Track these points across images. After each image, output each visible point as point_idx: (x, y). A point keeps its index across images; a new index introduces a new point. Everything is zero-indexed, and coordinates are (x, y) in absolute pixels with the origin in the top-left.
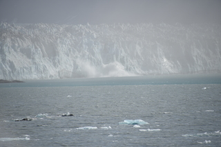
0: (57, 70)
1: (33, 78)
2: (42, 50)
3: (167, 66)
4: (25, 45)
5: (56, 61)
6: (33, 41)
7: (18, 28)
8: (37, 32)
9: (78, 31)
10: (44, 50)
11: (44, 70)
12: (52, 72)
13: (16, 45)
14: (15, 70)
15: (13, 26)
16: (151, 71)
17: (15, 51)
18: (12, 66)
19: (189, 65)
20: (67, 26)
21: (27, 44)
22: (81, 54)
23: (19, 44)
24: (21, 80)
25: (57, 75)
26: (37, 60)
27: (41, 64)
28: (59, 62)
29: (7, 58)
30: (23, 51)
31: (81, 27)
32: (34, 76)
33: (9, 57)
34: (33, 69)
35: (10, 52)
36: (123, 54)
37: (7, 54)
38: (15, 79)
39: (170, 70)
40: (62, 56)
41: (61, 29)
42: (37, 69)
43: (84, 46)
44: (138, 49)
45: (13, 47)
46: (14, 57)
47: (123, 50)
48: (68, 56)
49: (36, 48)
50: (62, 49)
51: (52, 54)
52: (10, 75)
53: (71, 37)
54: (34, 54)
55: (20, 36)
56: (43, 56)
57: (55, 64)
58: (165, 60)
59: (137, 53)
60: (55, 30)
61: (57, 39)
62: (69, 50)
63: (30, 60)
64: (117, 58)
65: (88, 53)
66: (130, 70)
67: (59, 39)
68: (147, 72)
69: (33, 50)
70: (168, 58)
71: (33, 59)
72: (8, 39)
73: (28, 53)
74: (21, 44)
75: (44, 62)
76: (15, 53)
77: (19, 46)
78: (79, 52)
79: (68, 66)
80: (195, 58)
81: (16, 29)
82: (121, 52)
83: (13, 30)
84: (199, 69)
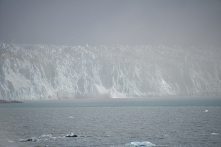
0: (56, 91)
1: (31, 99)
2: (41, 71)
3: (165, 89)
4: (24, 66)
5: (55, 82)
6: (32, 61)
7: (17, 49)
8: (36, 53)
9: (76, 52)
10: (43, 71)
11: (43, 90)
12: (51, 93)
13: (15, 65)
14: (14, 90)
15: (12, 46)
16: (149, 93)
17: (14, 71)
18: (10, 86)
19: (187, 87)
20: (66, 47)
21: (26, 64)
22: (80, 75)
23: (17, 64)
24: (19, 100)
25: (56, 95)
26: (36, 81)
27: (40, 84)
28: (57, 83)
29: (6, 79)
30: (21, 71)
31: (80, 49)
32: (33, 97)
33: (8, 78)
34: (32, 90)
35: (8, 73)
36: (122, 75)
37: (6, 74)
38: (13, 99)
39: (169, 92)
40: (61, 77)
41: (60, 50)
42: (36, 89)
43: (83, 67)
44: (137, 71)
45: (12, 67)
46: (13, 77)
47: (122, 72)
48: (67, 77)
49: (35, 68)
50: (61, 70)
51: (51, 75)
52: (8, 95)
53: (70, 58)
54: (32, 74)
55: (19, 56)
56: (42, 77)
57: (53, 85)
58: (164, 82)
59: (136, 75)
60: (54, 51)
61: (55, 59)
62: (68, 71)
63: (29, 81)
64: (116, 79)
65: (86, 74)
66: (128, 91)
67: (58, 60)
68: (145, 93)
69: (32, 70)
70: (167, 81)
71: (32, 79)
72: (7, 60)
73: (27, 74)
74: (19, 64)
75: (42, 83)
76: (14, 74)
77: (18, 67)
78: (78, 73)
79: (66, 87)
80: (193, 81)
81: (15, 49)
82: (120, 74)
83: (12, 51)
84: (197, 91)
